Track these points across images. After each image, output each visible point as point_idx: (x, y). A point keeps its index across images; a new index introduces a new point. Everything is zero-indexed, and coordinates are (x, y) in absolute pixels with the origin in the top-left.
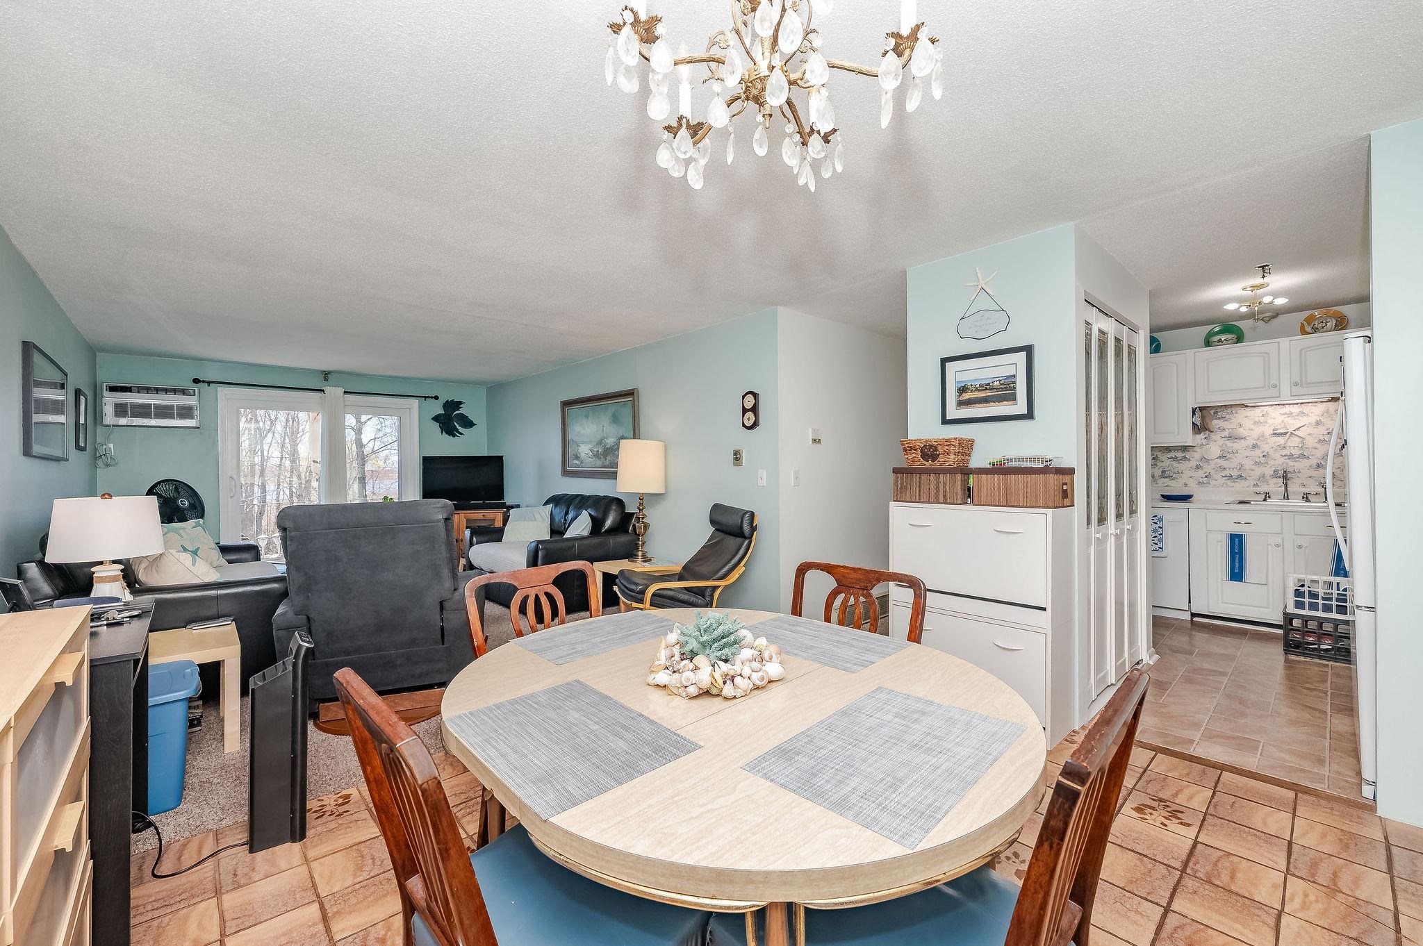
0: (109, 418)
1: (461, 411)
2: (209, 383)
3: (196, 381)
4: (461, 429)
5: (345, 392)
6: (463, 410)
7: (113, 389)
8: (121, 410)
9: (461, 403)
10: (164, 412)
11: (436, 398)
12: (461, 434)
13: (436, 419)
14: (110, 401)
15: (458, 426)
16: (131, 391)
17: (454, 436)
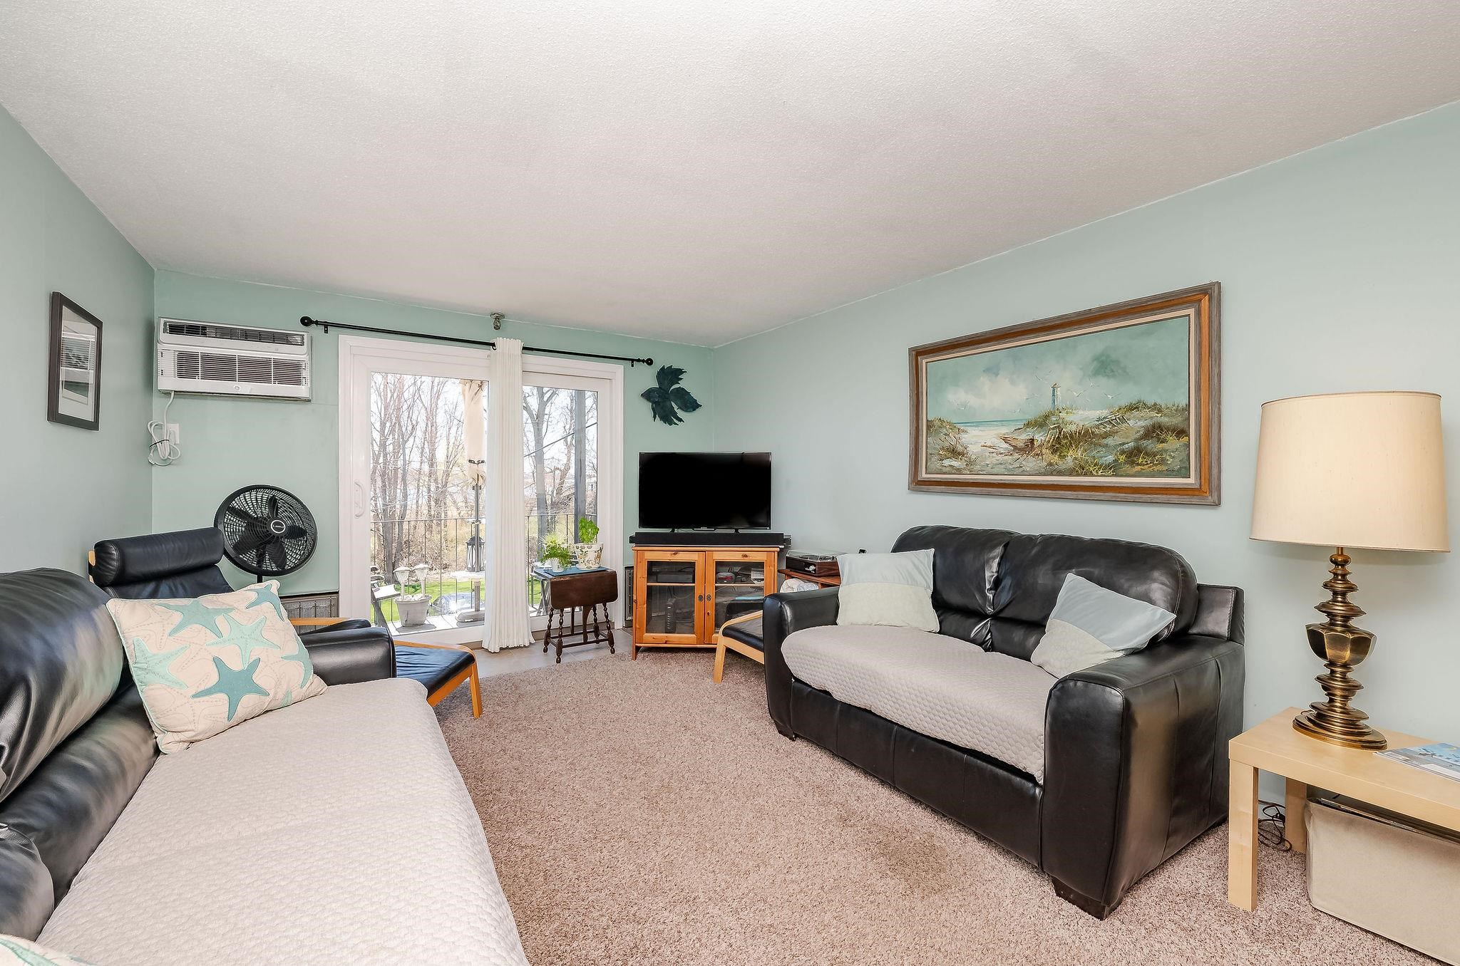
0: (168, 379)
1: (682, 384)
2: (326, 325)
3: (306, 322)
4: (680, 413)
5: (524, 348)
6: (685, 383)
7: (175, 329)
8: (187, 365)
9: (680, 371)
10: (255, 370)
11: (649, 362)
12: (680, 420)
13: (648, 395)
14: (170, 346)
15: (675, 407)
16: (204, 334)
17: (671, 423)
